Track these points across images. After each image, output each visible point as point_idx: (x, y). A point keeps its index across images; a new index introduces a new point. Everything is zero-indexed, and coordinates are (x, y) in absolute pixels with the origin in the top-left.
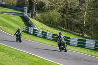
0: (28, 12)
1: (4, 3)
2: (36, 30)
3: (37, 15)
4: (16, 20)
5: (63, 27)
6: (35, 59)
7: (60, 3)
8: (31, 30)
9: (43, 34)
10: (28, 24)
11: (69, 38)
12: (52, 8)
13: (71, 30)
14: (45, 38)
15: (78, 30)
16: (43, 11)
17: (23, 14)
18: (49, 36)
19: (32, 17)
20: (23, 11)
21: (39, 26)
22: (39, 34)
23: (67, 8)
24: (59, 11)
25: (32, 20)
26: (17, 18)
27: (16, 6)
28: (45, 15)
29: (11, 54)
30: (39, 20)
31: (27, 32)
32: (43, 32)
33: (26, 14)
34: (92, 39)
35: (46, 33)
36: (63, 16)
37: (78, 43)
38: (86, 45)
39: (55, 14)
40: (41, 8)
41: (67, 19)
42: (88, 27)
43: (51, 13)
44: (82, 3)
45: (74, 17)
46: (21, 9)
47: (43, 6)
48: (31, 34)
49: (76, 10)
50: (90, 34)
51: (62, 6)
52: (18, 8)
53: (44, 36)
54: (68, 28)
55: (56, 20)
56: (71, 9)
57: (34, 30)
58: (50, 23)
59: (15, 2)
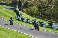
0: (19, 8)
1: (4, 3)
2: (23, 18)
3: (24, 9)
4: (11, 12)
5: (39, 16)
6: (22, 35)
7: (37, 2)
8: (20, 18)
9: (27, 21)
10: (19, 15)
11: (43, 23)
12: (33, 5)
13: (44, 18)
14: (29, 23)
15: (48, 18)
16: (27, 7)
17: (16, 9)
18: (31, 22)
19: (21, 11)
20: (15, 7)
21: (25, 16)
22: (25, 20)
23: (41, 5)
24: (37, 7)
25: (21, 12)
26: (12, 11)
27: (11, 4)
28: (29, 9)
29: (9, 32)
30: (25, 12)
31: (18, 19)
32: (27, 19)
33: (17, 9)
34: (56, 23)
35: (29, 20)
36: (39, 10)
37: (48, 25)
38: (53, 27)
39: (34, 9)
40: (26, 5)
41: (41, 12)
42: (54, 16)
43: (32, 8)
44: (50, 2)
45: (45, 10)
46: (14, 6)
47: (27, 4)
48: (20, 21)
49: (47, 7)
50: (55, 21)
51: (39, 4)
52: (13, 5)
53: (28, 21)
54: (42, 17)
55: (35, 12)
56: (44, 6)
57: (22, 18)
58: (31, 14)
59: (11, 2)
